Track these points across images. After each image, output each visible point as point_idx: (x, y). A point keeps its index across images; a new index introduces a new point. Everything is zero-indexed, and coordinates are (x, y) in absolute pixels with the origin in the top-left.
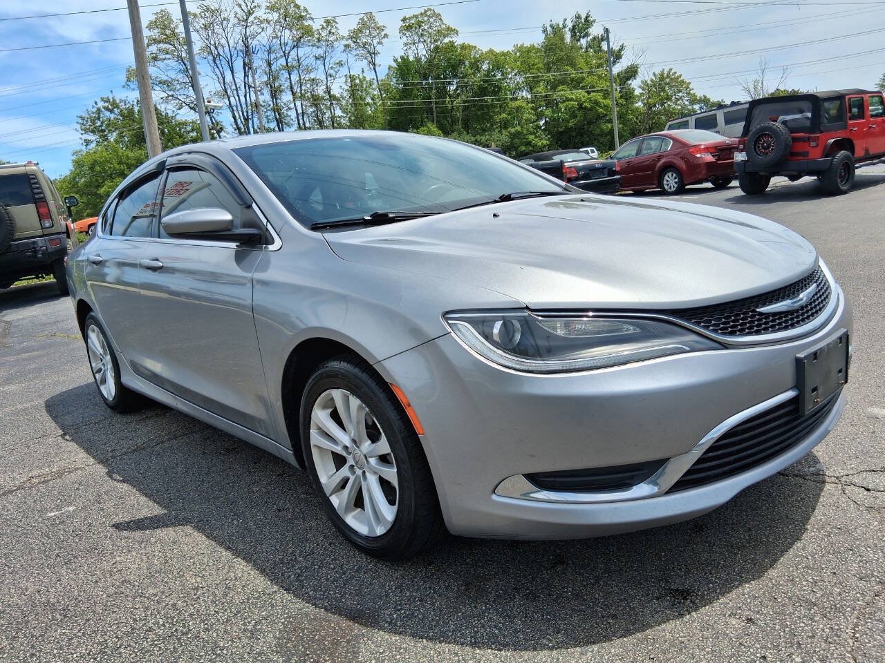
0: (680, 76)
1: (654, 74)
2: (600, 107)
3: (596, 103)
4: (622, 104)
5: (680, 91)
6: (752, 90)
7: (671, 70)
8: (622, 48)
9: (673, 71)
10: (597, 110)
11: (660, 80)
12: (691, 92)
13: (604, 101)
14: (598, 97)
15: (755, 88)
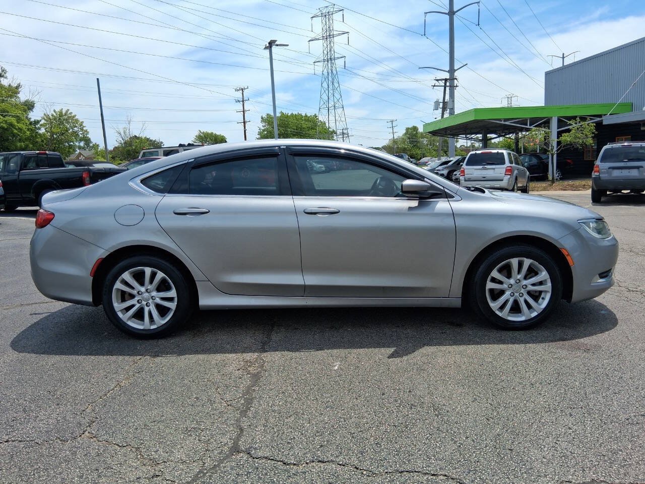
0: (75, 115)
1: (55, 111)
2: (15, 128)
3: (11, 125)
4: (31, 130)
5: (76, 127)
6: (122, 133)
7: (68, 110)
8: (18, 87)
9: (69, 112)
10: (13, 131)
11: (60, 116)
12: (84, 129)
13: (18, 125)
14: (13, 120)
15: (125, 133)
